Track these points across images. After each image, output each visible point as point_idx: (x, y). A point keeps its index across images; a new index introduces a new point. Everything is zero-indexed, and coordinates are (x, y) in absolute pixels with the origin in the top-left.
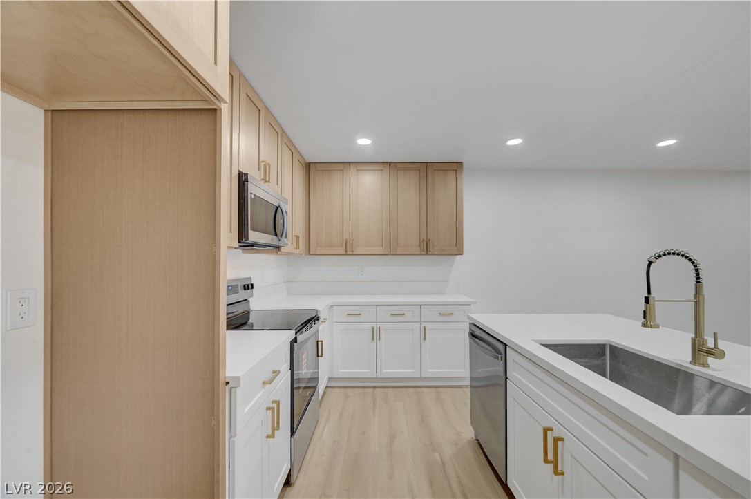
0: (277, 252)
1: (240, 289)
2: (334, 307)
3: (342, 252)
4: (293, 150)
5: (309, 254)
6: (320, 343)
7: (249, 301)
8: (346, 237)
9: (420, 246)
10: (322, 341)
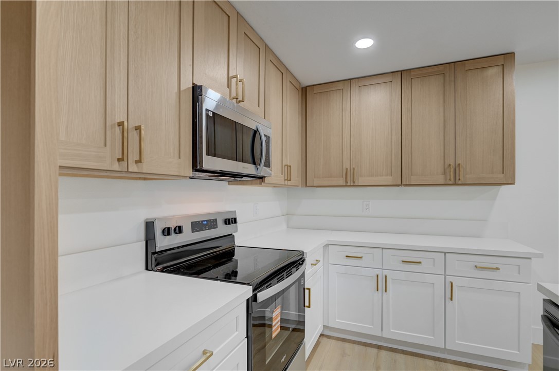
0: (261, 184)
1: (220, 223)
2: (330, 246)
3: (342, 182)
4: (283, 70)
5: (306, 186)
6: (307, 291)
7: (234, 236)
8: (347, 165)
9: (444, 173)
10: (309, 289)
